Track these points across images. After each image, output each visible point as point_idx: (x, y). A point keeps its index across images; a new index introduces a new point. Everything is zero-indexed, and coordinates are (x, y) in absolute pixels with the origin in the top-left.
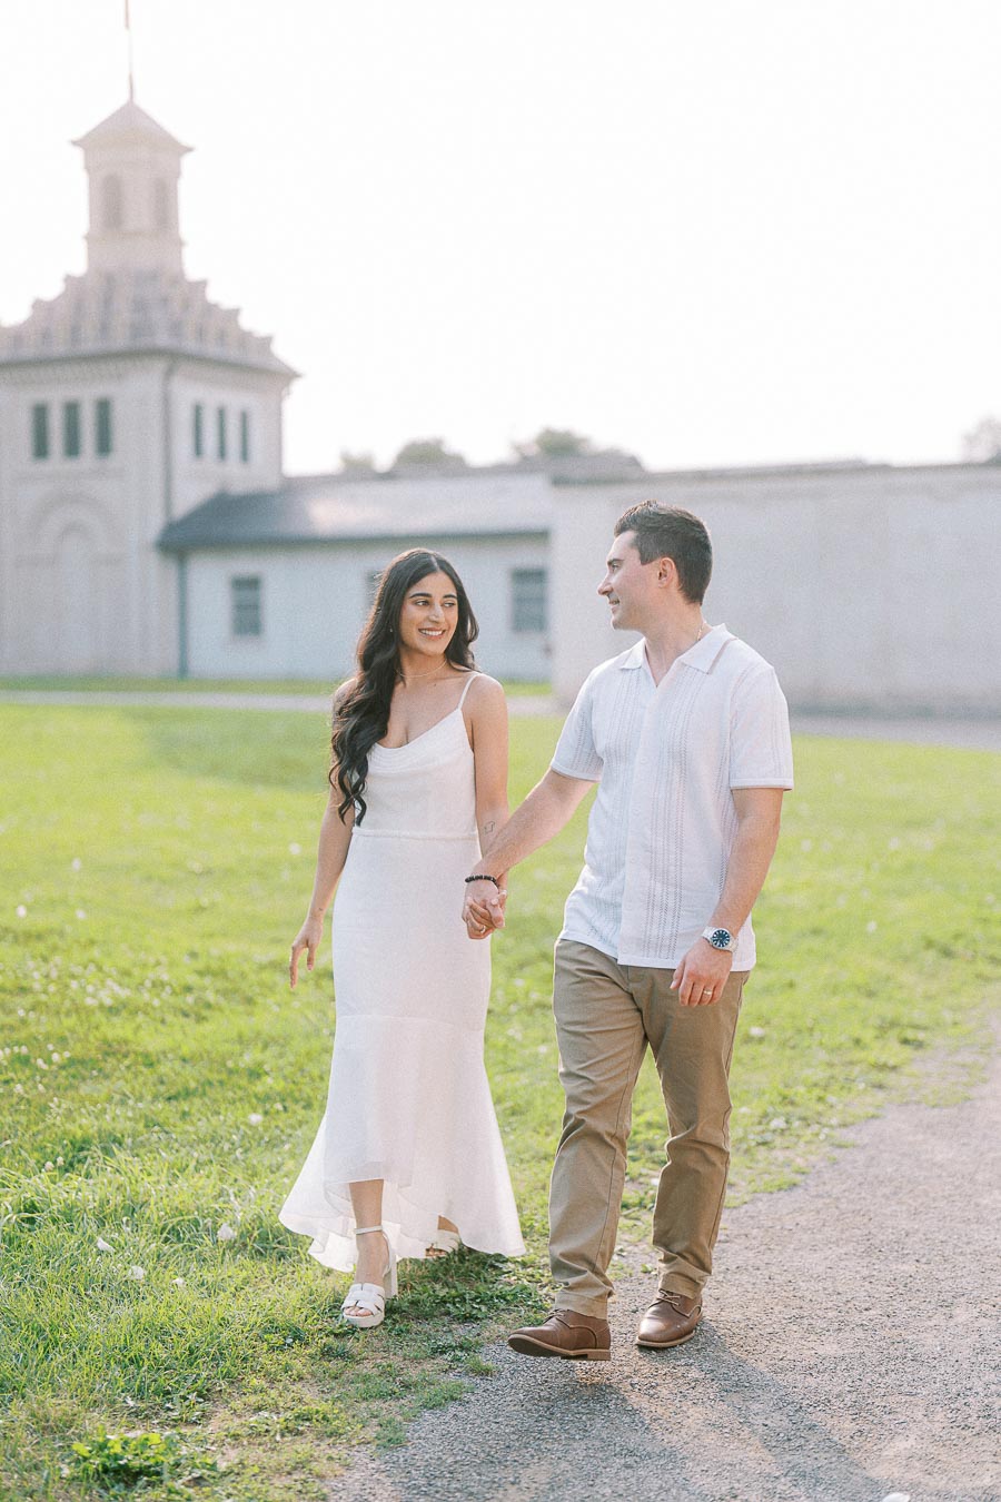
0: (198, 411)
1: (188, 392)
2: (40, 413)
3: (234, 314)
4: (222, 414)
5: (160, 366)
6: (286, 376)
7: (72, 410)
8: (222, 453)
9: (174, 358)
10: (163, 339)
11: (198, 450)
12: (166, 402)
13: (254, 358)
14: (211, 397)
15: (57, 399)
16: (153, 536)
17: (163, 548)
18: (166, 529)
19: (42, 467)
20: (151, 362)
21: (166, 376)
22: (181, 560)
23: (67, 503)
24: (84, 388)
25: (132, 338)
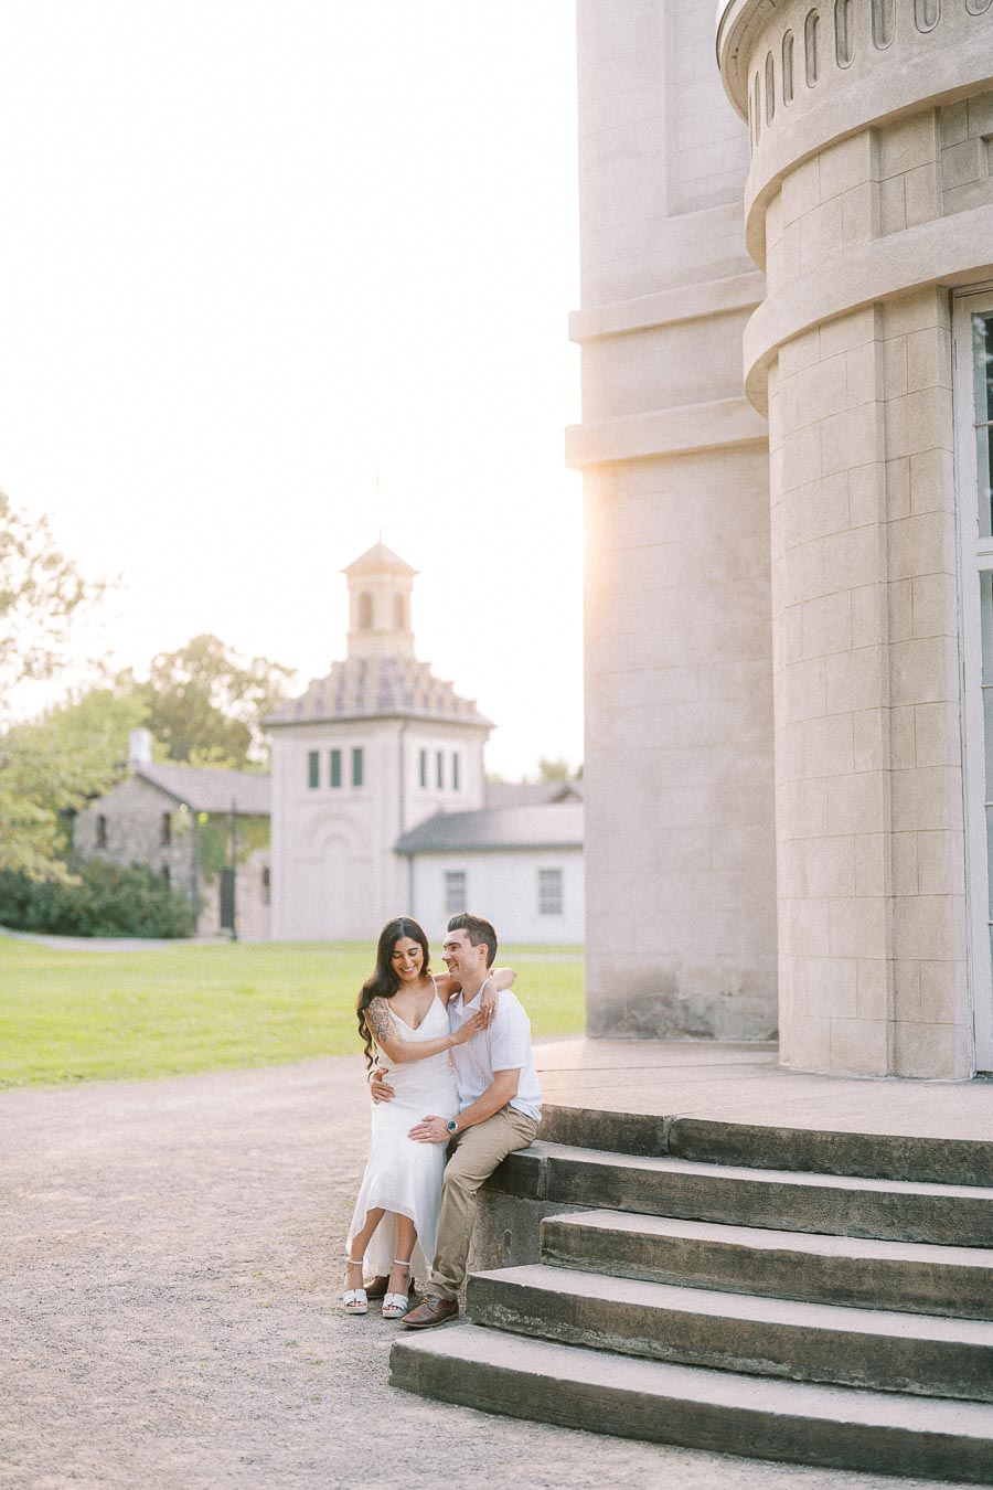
0: (423, 754)
1: (416, 742)
2: (314, 757)
3: (448, 686)
4: (440, 756)
5: (397, 725)
6: (485, 729)
7: (336, 755)
8: (440, 784)
9: (406, 719)
10: (400, 708)
11: (423, 783)
12: (402, 749)
13: (464, 716)
14: (433, 744)
15: (324, 747)
16: (391, 843)
17: (398, 852)
18: (400, 838)
19: (315, 793)
20: (392, 723)
21: (401, 733)
22: (411, 859)
23: (331, 820)
24: (344, 740)
25: (378, 707)
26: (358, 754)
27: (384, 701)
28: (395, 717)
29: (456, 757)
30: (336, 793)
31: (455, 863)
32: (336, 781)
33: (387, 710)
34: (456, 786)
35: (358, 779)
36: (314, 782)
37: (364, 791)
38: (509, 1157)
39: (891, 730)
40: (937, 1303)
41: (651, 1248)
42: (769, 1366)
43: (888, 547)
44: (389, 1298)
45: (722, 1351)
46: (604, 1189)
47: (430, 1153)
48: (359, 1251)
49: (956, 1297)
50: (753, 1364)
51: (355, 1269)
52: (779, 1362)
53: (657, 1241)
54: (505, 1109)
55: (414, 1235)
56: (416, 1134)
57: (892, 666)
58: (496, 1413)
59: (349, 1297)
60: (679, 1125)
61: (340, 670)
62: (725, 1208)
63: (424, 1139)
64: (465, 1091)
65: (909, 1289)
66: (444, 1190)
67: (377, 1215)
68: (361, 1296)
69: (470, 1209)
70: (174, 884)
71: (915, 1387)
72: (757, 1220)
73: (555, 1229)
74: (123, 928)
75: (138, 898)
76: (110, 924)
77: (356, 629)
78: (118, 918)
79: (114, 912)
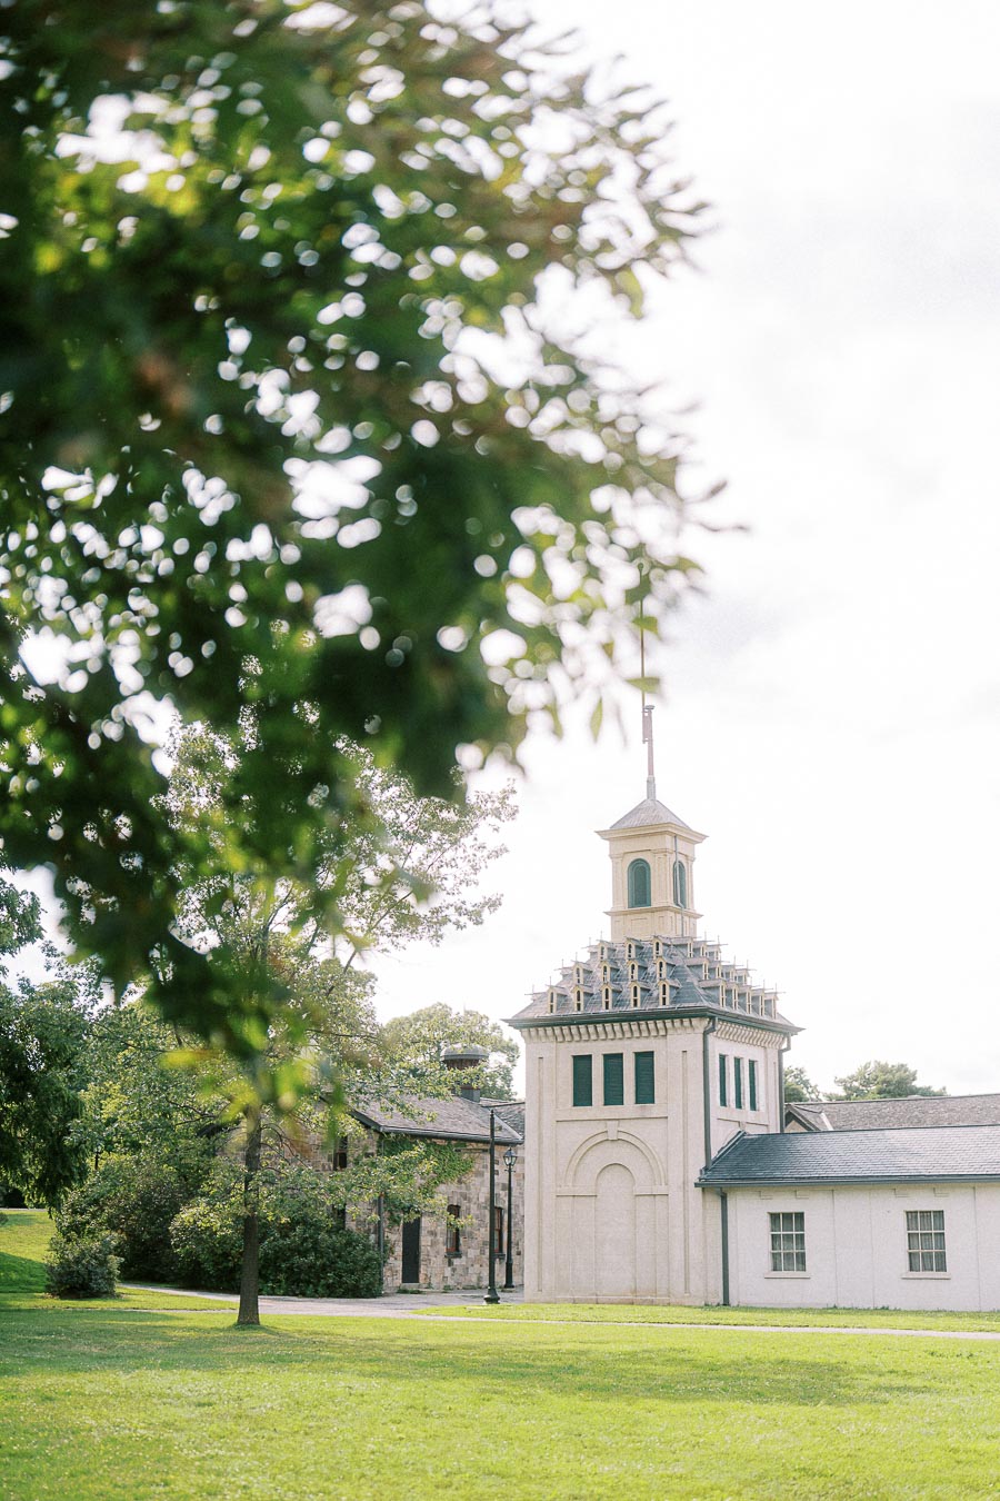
2: (582, 1064)
3: (745, 973)
4: (738, 1061)
5: (704, 1024)
7: (613, 1062)
8: (739, 1105)
9: (711, 1018)
11: (723, 1102)
12: (706, 1054)
13: (765, 1016)
14: (733, 1050)
15: (598, 1049)
16: (694, 1176)
17: (704, 1186)
18: (706, 1169)
19: (583, 1112)
20: (695, 1021)
21: (705, 1034)
22: (724, 1198)
23: (607, 1144)
24: (627, 1042)
25: (674, 1001)
26: (645, 1060)
27: (678, 994)
28: (700, 1013)
29: (752, 1063)
30: (614, 1111)
31: (786, 1203)
32: (613, 1096)
33: (686, 1005)
34: (753, 1106)
35: (645, 1094)
36: (582, 1096)
61: (608, 953)
70: (351, 1225)
74: (298, 1281)
75: (316, 1242)
76: (281, 1277)
77: (623, 905)
78: (290, 1269)
79: (284, 1261)
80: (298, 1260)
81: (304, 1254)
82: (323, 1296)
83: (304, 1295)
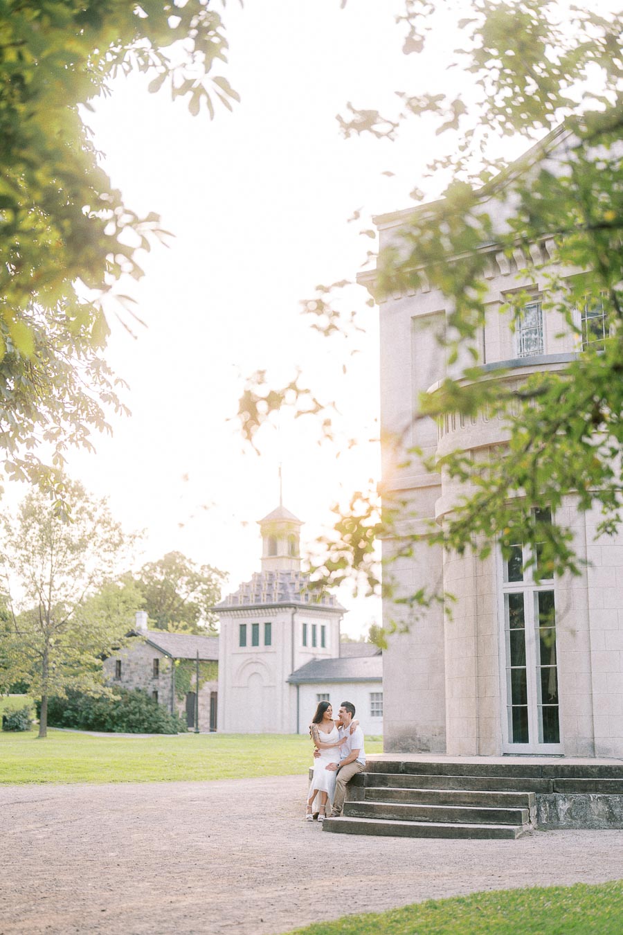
0: (305, 625)
1: (300, 620)
2: (243, 627)
4: (314, 627)
5: (293, 609)
6: (341, 612)
7: (255, 626)
8: (314, 645)
9: (296, 607)
10: (292, 601)
11: (305, 643)
12: (293, 623)
13: (328, 605)
14: (310, 622)
15: (249, 623)
16: (286, 677)
17: (290, 683)
18: (292, 675)
19: (243, 649)
20: (287, 609)
21: (293, 614)
22: (298, 687)
23: (253, 664)
24: (260, 618)
25: (280, 600)
26: (268, 625)
27: (282, 597)
28: (290, 606)
29: (323, 627)
30: (255, 649)
31: (324, 690)
32: (255, 642)
33: (285, 602)
34: (323, 645)
35: (268, 642)
36: (243, 643)
37: (271, 648)
38: (355, 774)
39: (477, 644)
40: (469, 803)
41: (395, 794)
42: (424, 818)
43: (476, 584)
44: (319, 816)
45: (412, 816)
46: (383, 781)
47: (332, 773)
48: (311, 803)
49: (473, 801)
50: (419, 818)
51: (310, 808)
52: (426, 817)
53: (396, 791)
54: (354, 761)
55: (327, 797)
56: (327, 768)
57: (477, 623)
58: (352, 834)
59: (308, 816)
60: (406, 764)
61: (258, 577)
62: (416, 784)
63: (331, 769)
64: (343, 755)
65: (462, 800)
66: (336, 783)
67: (316, 791)
68: (311, 816)
69: (344, 789)
70: (160, 701)
71: (459, 821)
72: (425, 787)
73: (368, 791)
74: (131, 727)
75: (140, 709)
76: (124, 724)
77: (266, 556)
78: (128, 721)
79: (126, 717)
80: (132, 717)
81: (134, 714)
82: (142, 733)
83: (134, 732)
